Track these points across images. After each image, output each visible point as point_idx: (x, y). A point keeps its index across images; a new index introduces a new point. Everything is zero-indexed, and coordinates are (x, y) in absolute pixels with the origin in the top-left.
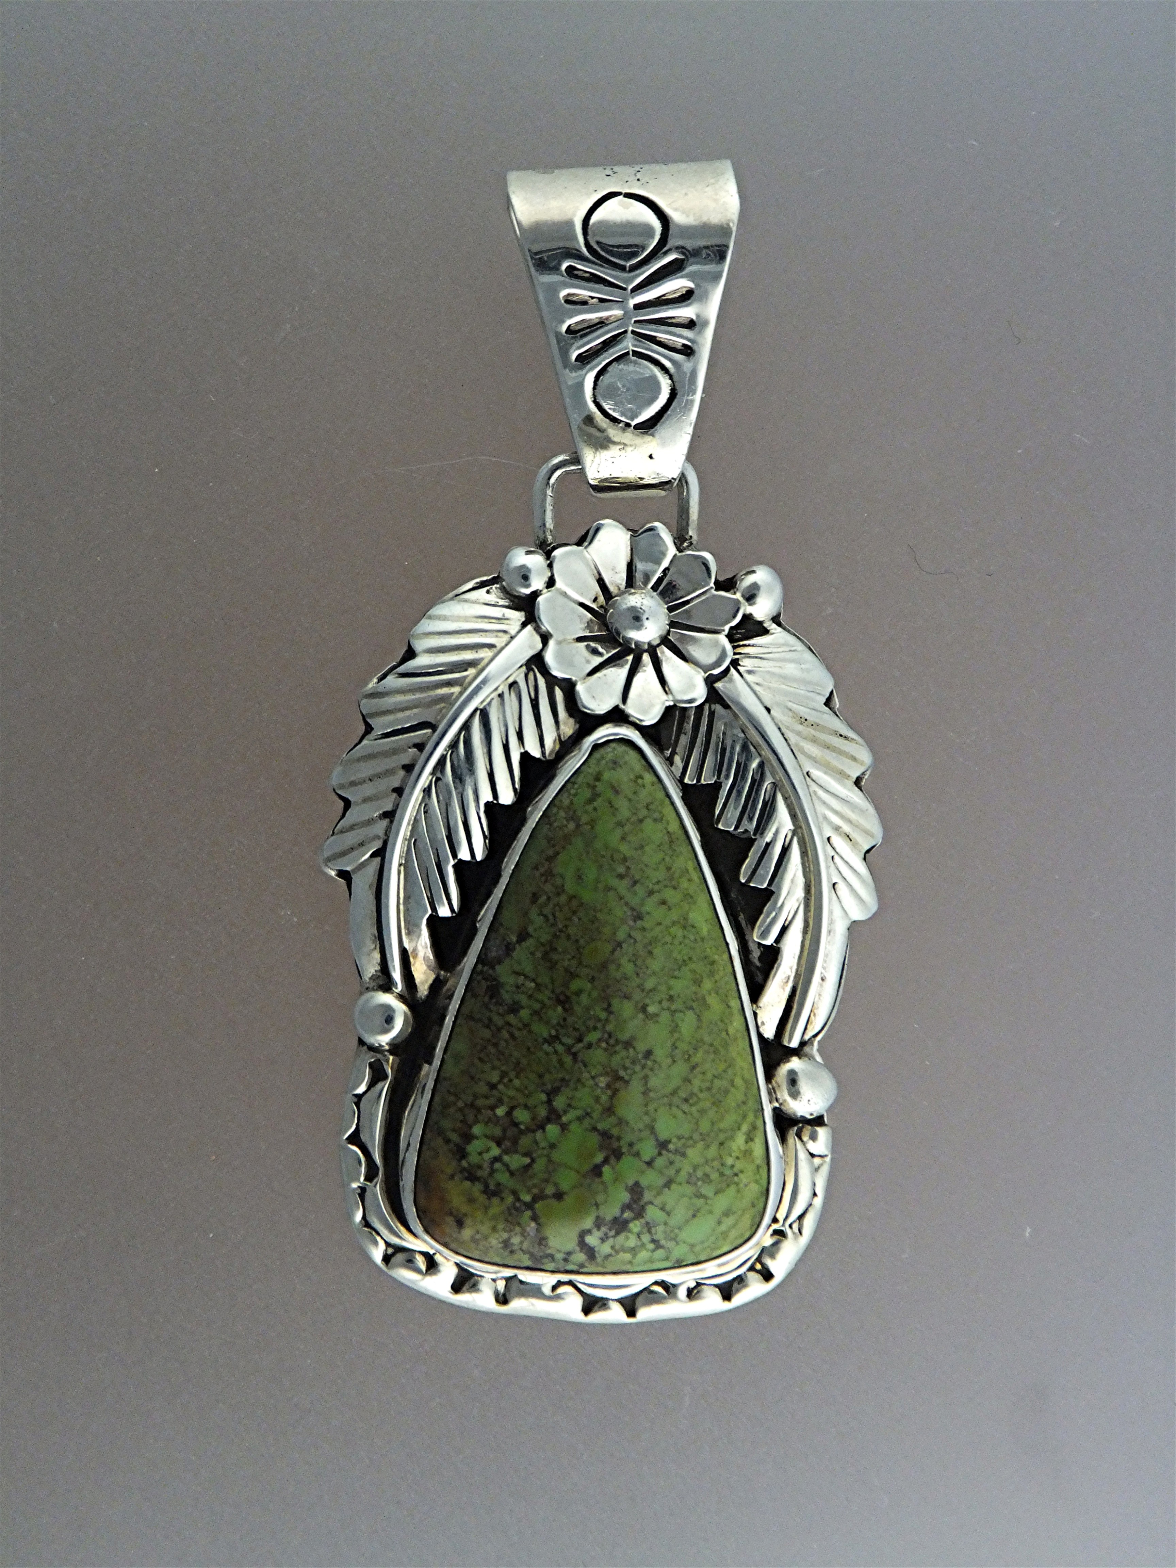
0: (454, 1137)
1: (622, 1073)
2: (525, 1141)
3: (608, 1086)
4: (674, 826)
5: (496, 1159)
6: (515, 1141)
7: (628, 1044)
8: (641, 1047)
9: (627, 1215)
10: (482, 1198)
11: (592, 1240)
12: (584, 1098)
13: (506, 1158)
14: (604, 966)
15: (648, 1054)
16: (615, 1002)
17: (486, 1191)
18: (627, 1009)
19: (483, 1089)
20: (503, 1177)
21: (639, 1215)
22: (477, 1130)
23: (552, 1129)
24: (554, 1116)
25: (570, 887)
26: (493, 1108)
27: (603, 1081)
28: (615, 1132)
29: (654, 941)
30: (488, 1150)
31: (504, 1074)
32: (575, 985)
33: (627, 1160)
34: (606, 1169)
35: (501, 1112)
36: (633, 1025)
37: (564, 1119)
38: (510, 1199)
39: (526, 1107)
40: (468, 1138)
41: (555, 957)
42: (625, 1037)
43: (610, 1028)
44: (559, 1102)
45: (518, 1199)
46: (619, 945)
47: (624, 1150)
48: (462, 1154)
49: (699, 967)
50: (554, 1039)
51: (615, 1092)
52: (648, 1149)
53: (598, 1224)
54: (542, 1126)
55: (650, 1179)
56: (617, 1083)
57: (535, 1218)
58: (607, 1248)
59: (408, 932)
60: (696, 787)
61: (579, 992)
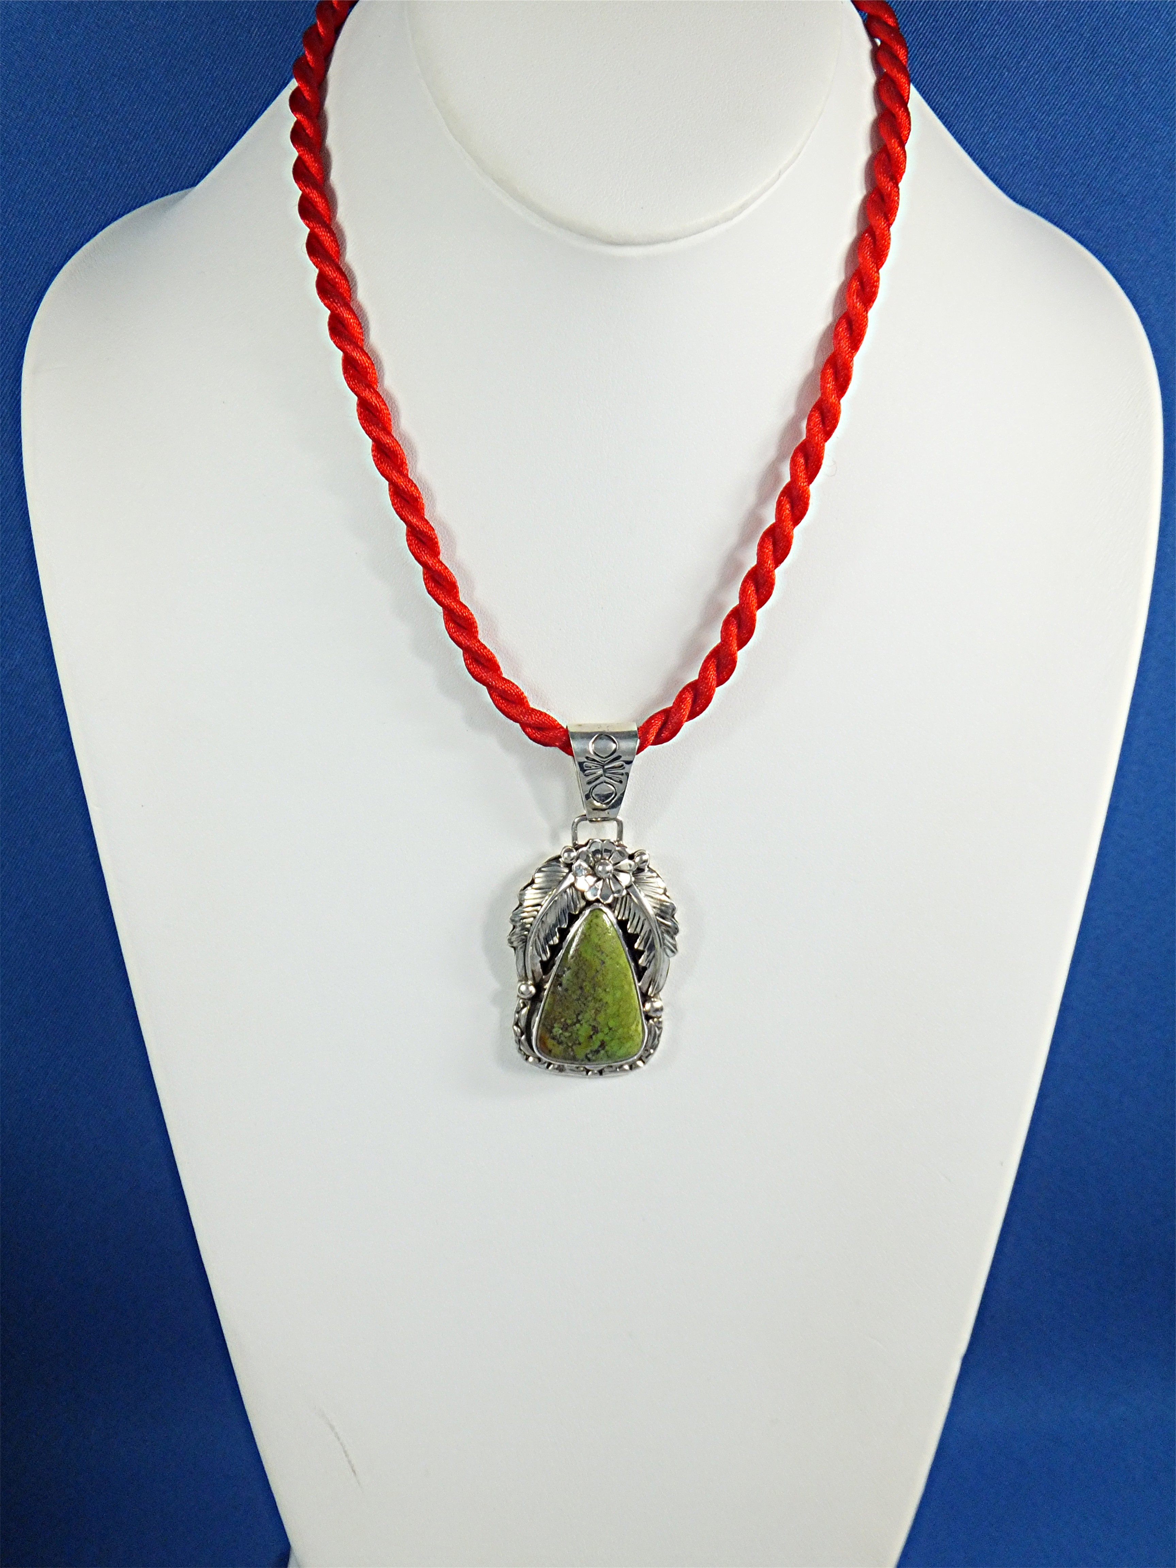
0: (549, 1027)
1: (598, 1008)
2: (569, 1029)
3: (594, 1013)
4: (614, 934)
5: (562, 1034)
7: (601, 1000)
8: (605, 1001)
9: (600, 1049)
10: (557, 1045)
11: (589, 1056)
12: (587, 1016)
13: (564, 1033)
14: (593, 978)
15: (607, 1003)
16: (597, 988)
18: (600, 990)
19: (557, 1014)
20: (563, 1038)
22: (554, 1025)
23: (578, 1025)
24: (578, 1021)
25: (583, 955)
26: (560, 1019)
27: (593, 1011)
28: (596, 1025)
29: (608, 970)
30: (559, 1031)
31: (563, 1010)
32: (585, 983)
33: (600, 1033)
34: (594, 1036)
35: (563, 1020)
36: (602, 995)
37: (582, 1022)
38: (565, 1045)
39: (570, 1019)
40: (553, 1027)
41: (578, 975)
42: (599, 998)
43: (595, 996)
44: (580, 1018)
46: (598, 971)
47: (599, 1030)
48: (551, 1032)
49: (622, 976)
50: (578, 1000)
51: (596, 1014)
52: (606, 1030)
53: (591, 1051)
54: (575, 1024)
55: (607, 1038)
56: (597, 1011)
57: (573, 1050)
58: (594, 1058)
59: (533, 964)
60: (621, 920)
61: (586, 986)
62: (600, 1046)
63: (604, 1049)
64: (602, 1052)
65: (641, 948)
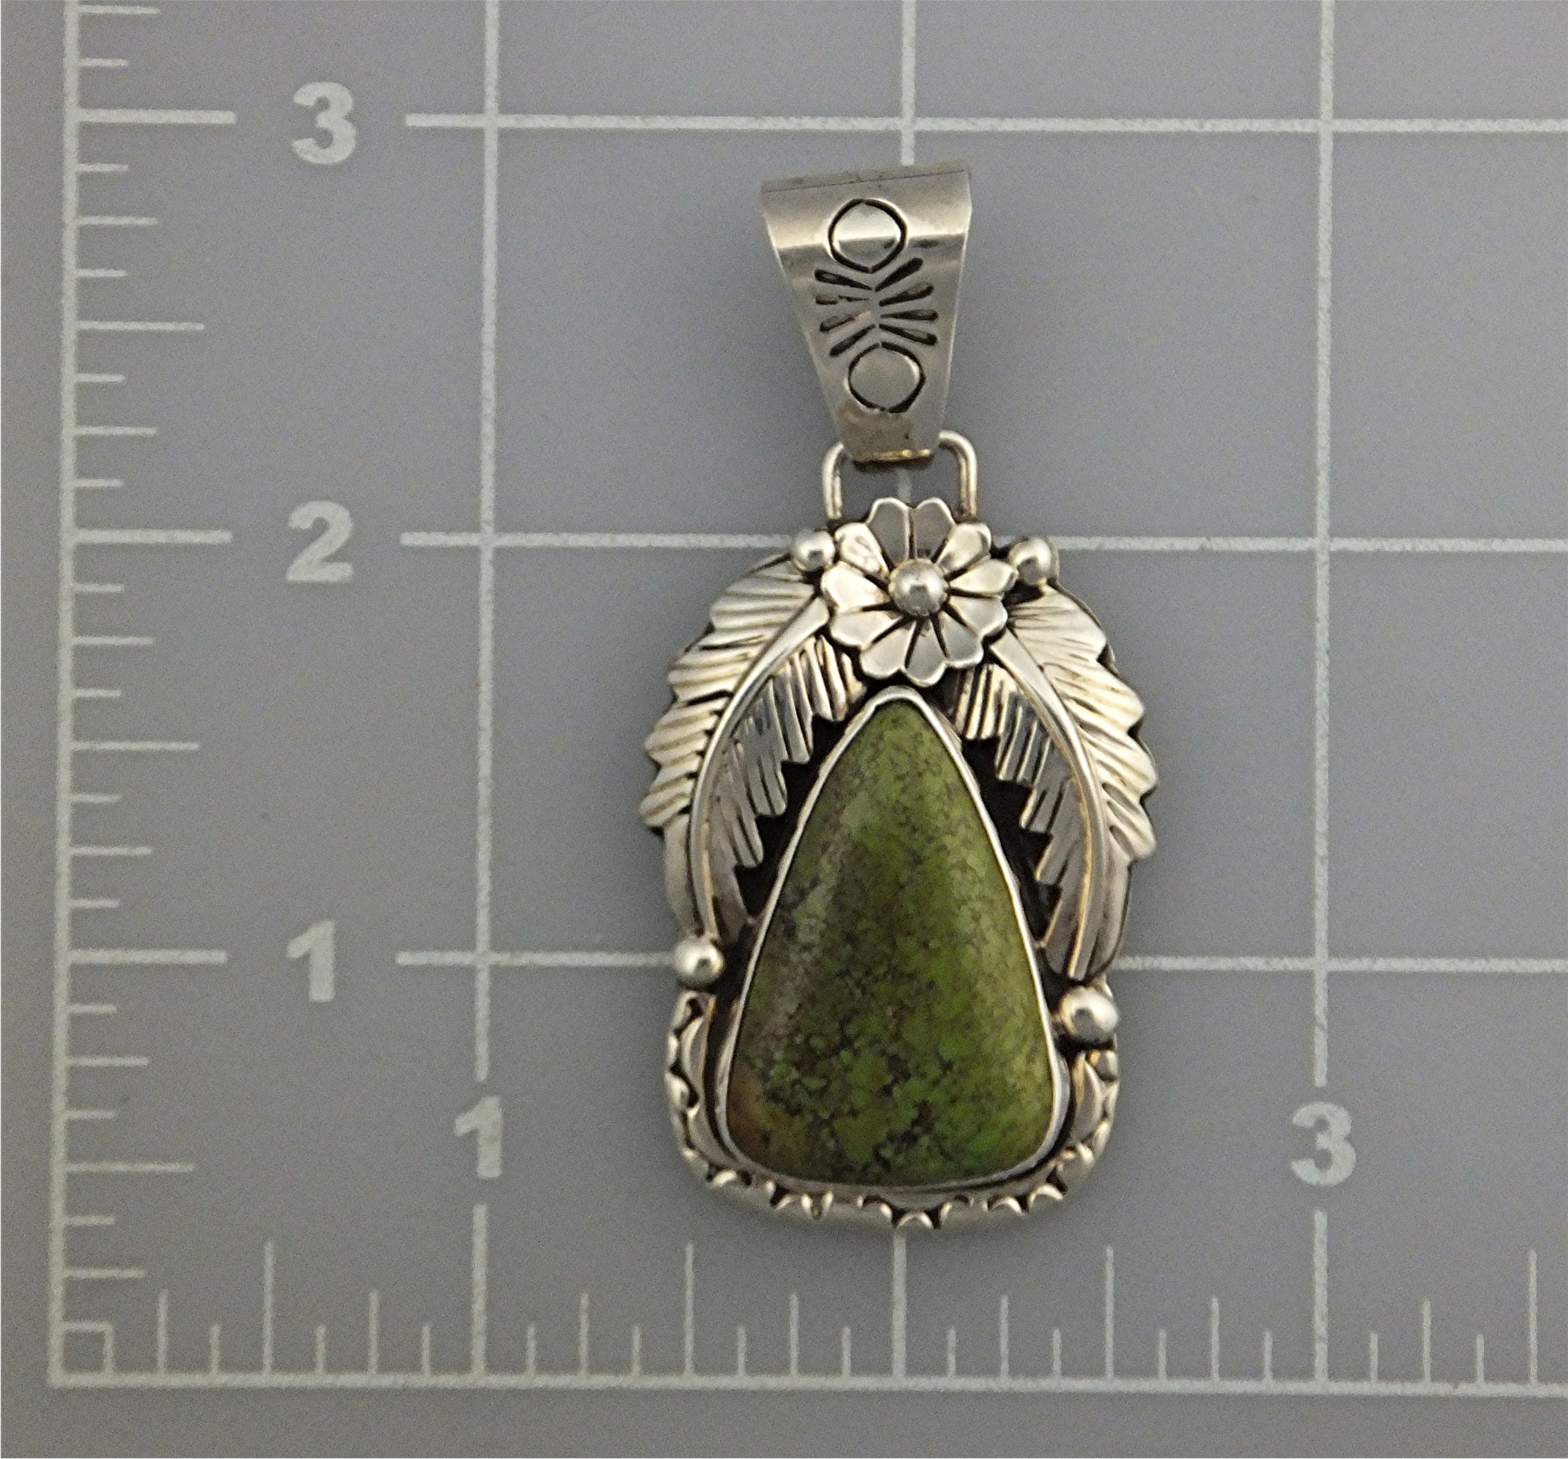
0: (759, 1063)
1: (907, 1002)
2: (821, 1065)
3: (895, 1015)
4: (952, 779)
5: (797, 1081)
6: (813, 1064)
7: (912, 976)
8: (924, 978)
9: (917, 1130)
10: (786, 1117)
11: (887, 1153)
12: (873, 1025)
13: (805, 1081)
14: (888, 907)
15: (931, 985)
16: (899, 939)
17: (788, 1110)
18: (910, 945)
19: (783, 1019)
20: (802, 1098)
22: (779, 1056)
23: (845, 1055)
24: (846, 1042)
25: (856, 837)
26: (792, 1036)
27: (890, 1012)
28: (902, 1055)
29: (934, 883)
30: (789, 1073)
31: (801, 1006)
32: (864, 924)
33: (914, 1080)
34: (895, 1088)
35: (799, 1039)
36: (917, 960)
37: (857, 1045)
38: (810, 1117)
39: (821, 1034)
40: (771, 1063)
42: (909, 970)
43: (895, 962)
44: (851, 1030)
45: (816, 1117)
46: (902, 887)
47: (911, 1072)
48: (765, 1080)
49: (978, 906)
50: (842, 973)
51: (901, 1020)
52: (934, 1071)
53: (891, 1138)
54: (836, 1052)
55: (936, 1097)
56: (903, 1011)
57: (833, 1134)
58: (900, 1160)
59: (716, 880)
60: (977, 741)
61: (866, 932)
62: (915, 1123)
63: (928, 1130)
64: (925, 1140)
65: (1039, 827)
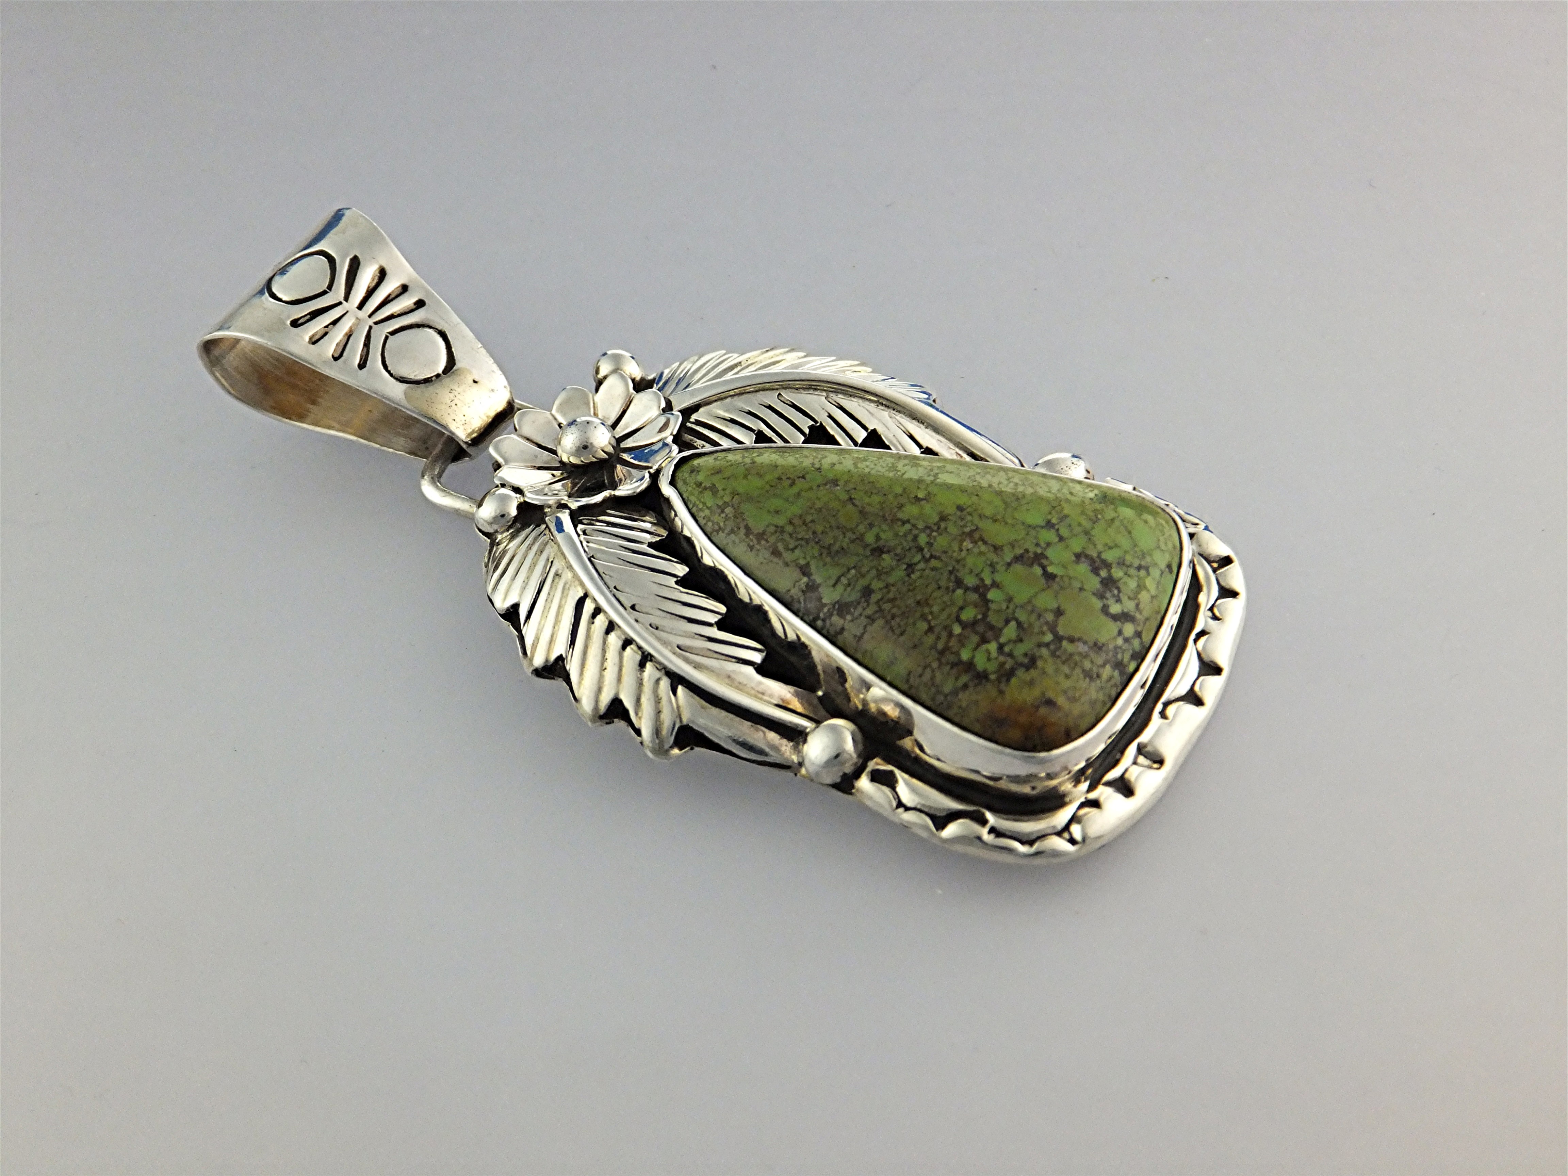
0: (964, 679)
1: (967, 530)
2: (992, 618)
3: (975, 542)
5: (1001, 647)
6: (992, 627)
7: (943, 518)
8: (951, 510)
9: (1103, 573)
10: (1033, 673)
11: (1115, 609)
12: (976, 562)
13: (1002, 640)
14: (864, 515)
15: (960, 508)
16: (900, 515)
17: (1027, 668)
18: (911, 510)
19: (930, 639)
20: (1020, 650)
21: (1108, 566)
22: (965, 655)
23: (993, 595)
24: (981, 590)
25: (781, 521)
26: (951, 635)
27: (967, 544)
28: (1019, 551)
29: (862, 478)
30: (988, 652)
31: (923, 617)
32: (870, 538)
33: (1050, 553)
34: (1050, 569)
36: (929, 510)
37: (988, 582)
38: (1044, 651)
39: (962, 608)
40: (970, 666)
41: (836, 547)
42: (936, 518)
43: (921, 525)
44: (970, 581)
45: (1047, 645)
46: (851, 499)
47: (1039, 551)
48: (982, 677)
51: (982, 539)
52: (1048, 536)
53: (1101, 597)
54: (986, 602)
55: (1077, 545)
56: (974, 535)
57: (1072, 640)
58: (1129, 604)
61: (878, 538)
62: (1095, 571)
64: (1117, 573)
